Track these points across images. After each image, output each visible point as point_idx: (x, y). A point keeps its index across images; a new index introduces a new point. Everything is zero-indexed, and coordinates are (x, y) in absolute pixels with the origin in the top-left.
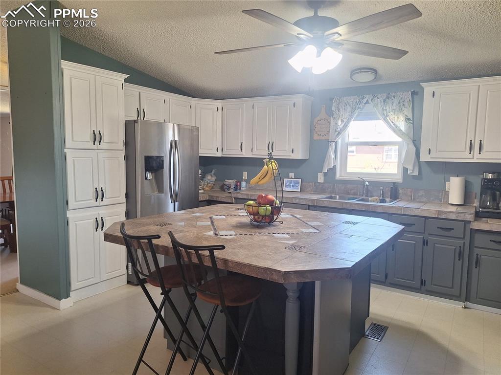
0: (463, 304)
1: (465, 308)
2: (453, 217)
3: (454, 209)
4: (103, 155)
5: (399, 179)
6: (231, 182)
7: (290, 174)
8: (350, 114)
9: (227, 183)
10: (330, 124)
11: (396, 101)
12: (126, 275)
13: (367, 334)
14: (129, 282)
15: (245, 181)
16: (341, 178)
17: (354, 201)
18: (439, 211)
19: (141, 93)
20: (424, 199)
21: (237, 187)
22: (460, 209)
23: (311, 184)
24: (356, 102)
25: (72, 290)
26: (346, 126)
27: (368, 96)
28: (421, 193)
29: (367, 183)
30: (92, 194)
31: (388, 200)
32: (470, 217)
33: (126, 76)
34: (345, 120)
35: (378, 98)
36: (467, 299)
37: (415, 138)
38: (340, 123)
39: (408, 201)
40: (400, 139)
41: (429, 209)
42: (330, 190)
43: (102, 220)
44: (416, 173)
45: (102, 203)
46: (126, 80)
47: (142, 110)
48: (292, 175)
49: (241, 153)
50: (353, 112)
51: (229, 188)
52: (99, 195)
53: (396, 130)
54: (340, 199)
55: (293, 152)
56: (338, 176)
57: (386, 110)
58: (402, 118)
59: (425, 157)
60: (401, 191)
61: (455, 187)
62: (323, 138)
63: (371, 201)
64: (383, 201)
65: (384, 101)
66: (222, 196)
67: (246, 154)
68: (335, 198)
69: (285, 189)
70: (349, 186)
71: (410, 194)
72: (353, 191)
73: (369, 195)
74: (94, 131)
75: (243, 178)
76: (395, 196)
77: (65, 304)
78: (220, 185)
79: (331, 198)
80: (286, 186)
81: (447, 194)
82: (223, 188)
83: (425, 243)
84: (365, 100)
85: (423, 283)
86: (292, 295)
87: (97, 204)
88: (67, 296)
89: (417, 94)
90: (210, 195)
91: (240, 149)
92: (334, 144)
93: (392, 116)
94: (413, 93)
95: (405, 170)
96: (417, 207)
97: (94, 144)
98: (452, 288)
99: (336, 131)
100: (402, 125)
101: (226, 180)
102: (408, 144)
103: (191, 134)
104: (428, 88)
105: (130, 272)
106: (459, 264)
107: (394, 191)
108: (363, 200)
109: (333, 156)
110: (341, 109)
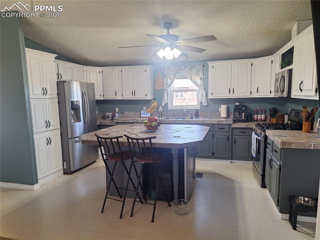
0: (230, 161)
1: (231, 162)
2: (224, 123)
3: (224, 119)
4: (48, 101)
5: (198, 108)
6: (110, 114)
7: (144, 108)
8: (174, 75)
9: (107, 115)
10: (164, 81)
11: (195, 69)
12: (63, 169)
13: (195, 177)
14: (64, 173)
15: (118, 113)
17: (180, 119)
18: (218, 121)
19: (59, 64)
20: (210, 116)
21: (113, 116)
22: (226, 119)
23: (156, 112)
24: (177, 70)
25: (38, 179)
26: (172, 82)
27: (182, 67)
28: (209, 113)
29: (184, 110)
30: (44, 125)
31: (194, 118)
32: (231, 122)
33: (56, 55)
34: (172, 79)
35: (187, 68)
36: (232, 159)
37: (206, 89)
38: (169, 80)
39: (203, 118)
40: (197, 88)
41: (214, 120)
42: (165, 115)
43: (50, 139)
44: (206, 104)
45: (49, 129)
46: (56, 58)
47: (60, 74)
48: (145, 108)
49: (116, 97)
50: (175, 75)
51: (108, 117)
52: (48, 124)
53: (196, 83)
54: (172, 118)
55: (146, 96)
56: (169, 108)
57: (191, 74)
58: (199, 78)
59: (210, 97)
60: (199, 113)
61: (223, 109)
62: (161, 88)
63: (187, 119)
64: (192, 118)
65: (190, 69)
66: (107, 122)
67: (119, 97)
68: (169, 118)
69: (142, 116)
70: (175, 112)
71: (204, 114)
72: (177, 115)
73: (185, 116)
74: (43, 88)
75: (117, 111)
76: (197, 116)
77: (36, 187)
78: (102, 116)
79: (167, 118)
80: (143, 114)
81: (220, 113)
82: (104, 118)
83: (213, 136)
84: (181, 69)
85: (213, 154)
86: (175, 157)
87: (47, 130)
88: (37, 183)
89: (205, 66)
90: (99, 121)
91: (115, 95)
92: (166, 91)
93: (194, 77)
94: (203, 66)
95: (201, 103)
96: (209, 120)
97: (43, 95)
98: (225, 154)
99: (167, 85)
100: (199, 81)
101: (106, 113)
102: (202, 91)
103: (88, 89)
104: (210, 64)
105: (65, 168)
106: (228, 143)
107: (197, 114)
108: (183, 119)
109: (167, 98)
110: (169, 73)
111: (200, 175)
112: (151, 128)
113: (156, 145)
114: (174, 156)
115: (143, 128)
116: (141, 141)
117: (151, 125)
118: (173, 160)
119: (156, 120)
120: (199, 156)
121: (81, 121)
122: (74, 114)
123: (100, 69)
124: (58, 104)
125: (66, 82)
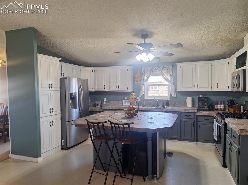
0: (196, 143)
1: (196, 144)
2: (190, 111)
3: (190, 108)
4: (53, 93)
5: (169, 98)
6: (99, 103)
8: (149, 73)
9: (97, 103)
10: (141, 77)
11: (166, 69)
12: (61, 146)
13: (166, 155)
14: (62, 149)
16: (147, 99)
17: (154, 108)
18: (185, 110)
19: (62, 65)
20: (178, 106)
21: (102, 104)
22: (192, 108)
23: (135, 102)
24: (151, 69)
25: (42, 153)
26: (148, 78)
27: (156, 67)
28: (177, 103)
29: (158, 100)
30: (48, 111)
31: (166, 107)
32: (196, 111)
33: (60, 59)
34: (148, 76)
35: (159, 68)
36: (197, 141)
37: (175, 84)
38: (145, 77)
39: (173, 106)
40: (168, 83)
41: (182, 109)
42: (142, 104)
43: (52, 121)
44: (175, 96)
45: (52, 114)
46: (60, 61)
47: (62, 73)
48: (126, 98)
49: (104, 90)
50: (150, 73)
51: (98, 105)
52: (51, 110)
53: (167, 80)
54: (147, 107)
55: (127, 89)
56: (145, 98)
57: (163, 72)
58: (169, 75)
59: (178, 90)
60: (170, 103)
61: (189, 100)
62: (139, 83)
63: (159, 107)
64: (164, 107)
65: (162, 69)
66: (97, 109)
67: (107, 90)
68: (145, 107)
69: (124, 104)
70: (150, 102)
71: (173, 104)
72: (152, 104)
73: (158, 105)
74: (49, 83)
75: (104, 100)
76: (168, 105)
77: (40, 159)
78: (93, 104)
79: (144, 107)
80: (124, 103)
81: (186, 103)
82: (95, 105)
83: (181, 121)
84: (155, 68)
85: (181, 136)
87: (50, 114)
88: (40, 156)
89: (174, 66)
90: (91, 108)
91: (104, 88)
92: (143, 85)
93: (165, 75)
94: (172, 66)
95: (171, 95)
96: (177, 108)
97: (49, 89)
98: (192, 137)
99: (144, 80)
100: (169, 78)
102: (172, 85)
103: (83, 83)
104: (178, 65)
105: (63, 144)
106: (193, 128)
107: (167, 103)
108: (156, 107)
109: (143, 90)
110: (146, 72)
111: (170, 154)
112: (130, 115)
113: (134, 129)
114: (149, 139)
115: (124, 115)
116: (122, 126)
117: (130, 113)
118: (148, 142)
119: (134, 109)
120: (170, 138)
121: (76, 108)
122: (72, 103)
123: (93, 69)
124: (60, 95)
125: (66, 79)
